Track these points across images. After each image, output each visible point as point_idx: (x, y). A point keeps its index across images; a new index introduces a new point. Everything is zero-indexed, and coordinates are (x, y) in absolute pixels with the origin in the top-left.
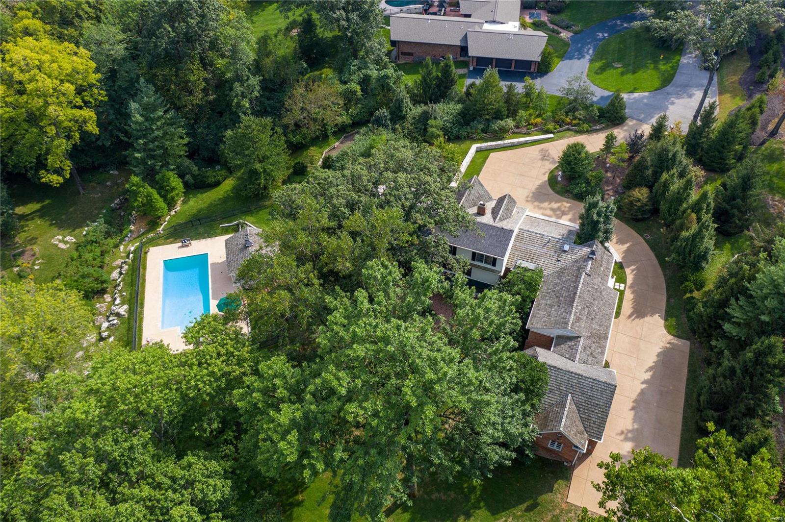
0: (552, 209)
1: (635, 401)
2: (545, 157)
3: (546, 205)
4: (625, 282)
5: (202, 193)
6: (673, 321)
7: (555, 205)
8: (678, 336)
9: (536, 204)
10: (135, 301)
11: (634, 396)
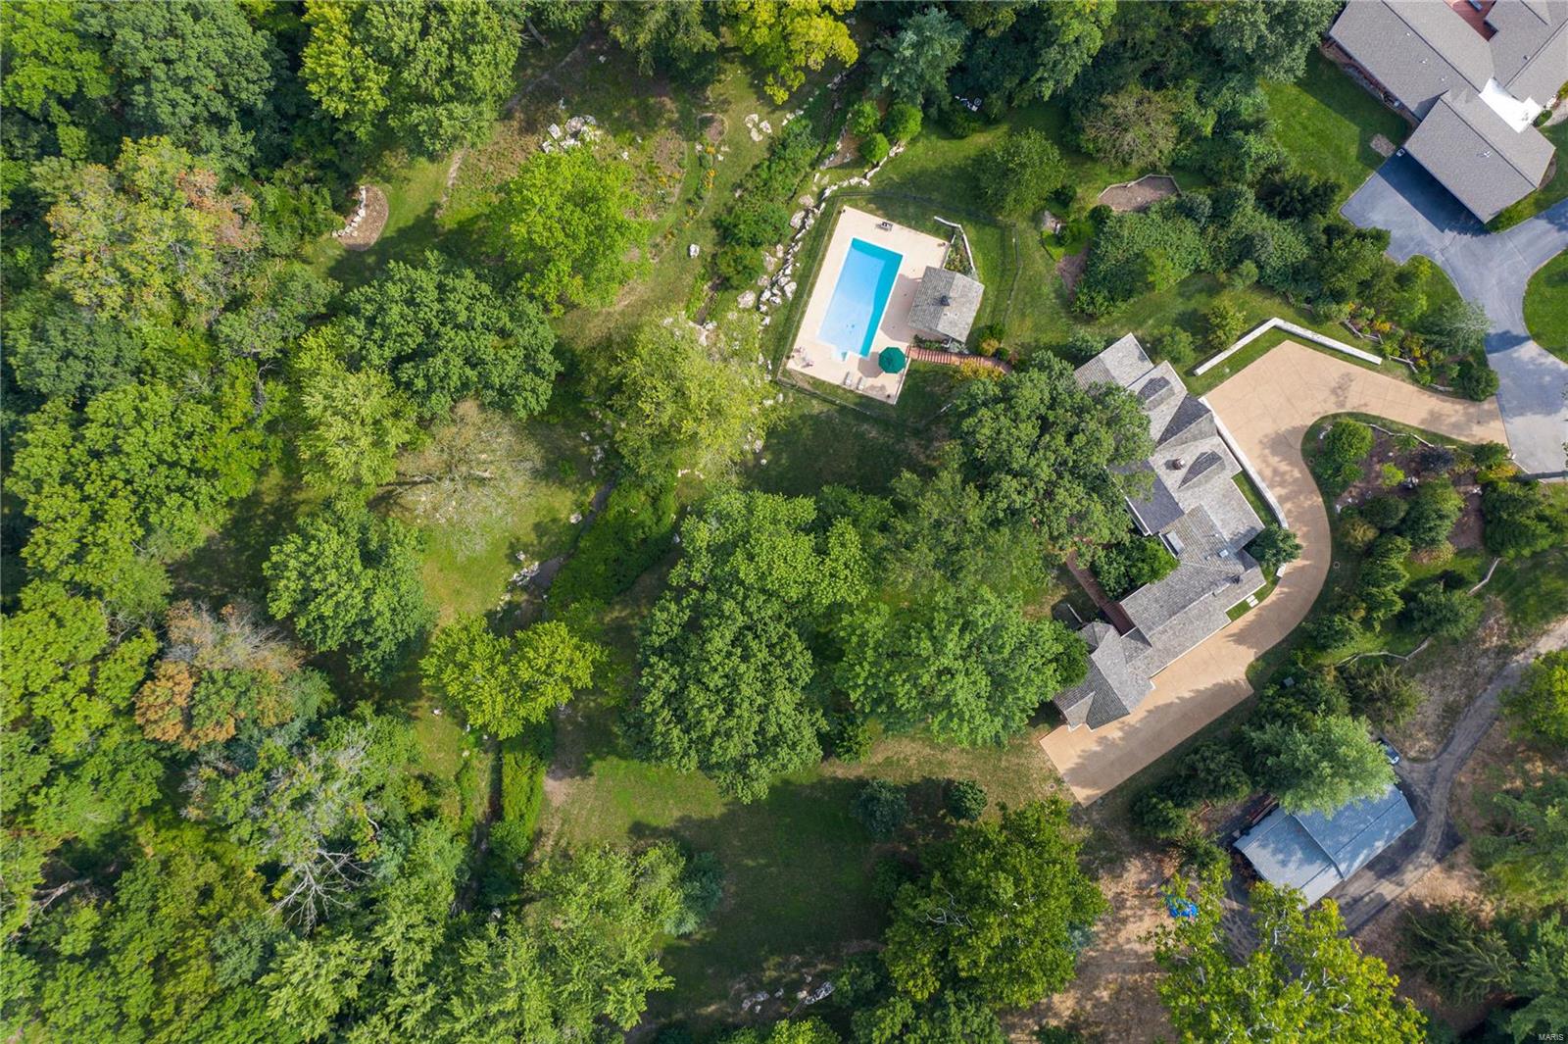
0: (1276, 472)
1: (1157, 708)
2: (1340, 390)
3: (1274, 460)
4: (1260, 601)
5: (939, 137)
6: (1261, 665)
7: (1284, 467)
8: (1250, 682)
9: (1267, 451)
10: (806, 280)
11: (1161, 702)
